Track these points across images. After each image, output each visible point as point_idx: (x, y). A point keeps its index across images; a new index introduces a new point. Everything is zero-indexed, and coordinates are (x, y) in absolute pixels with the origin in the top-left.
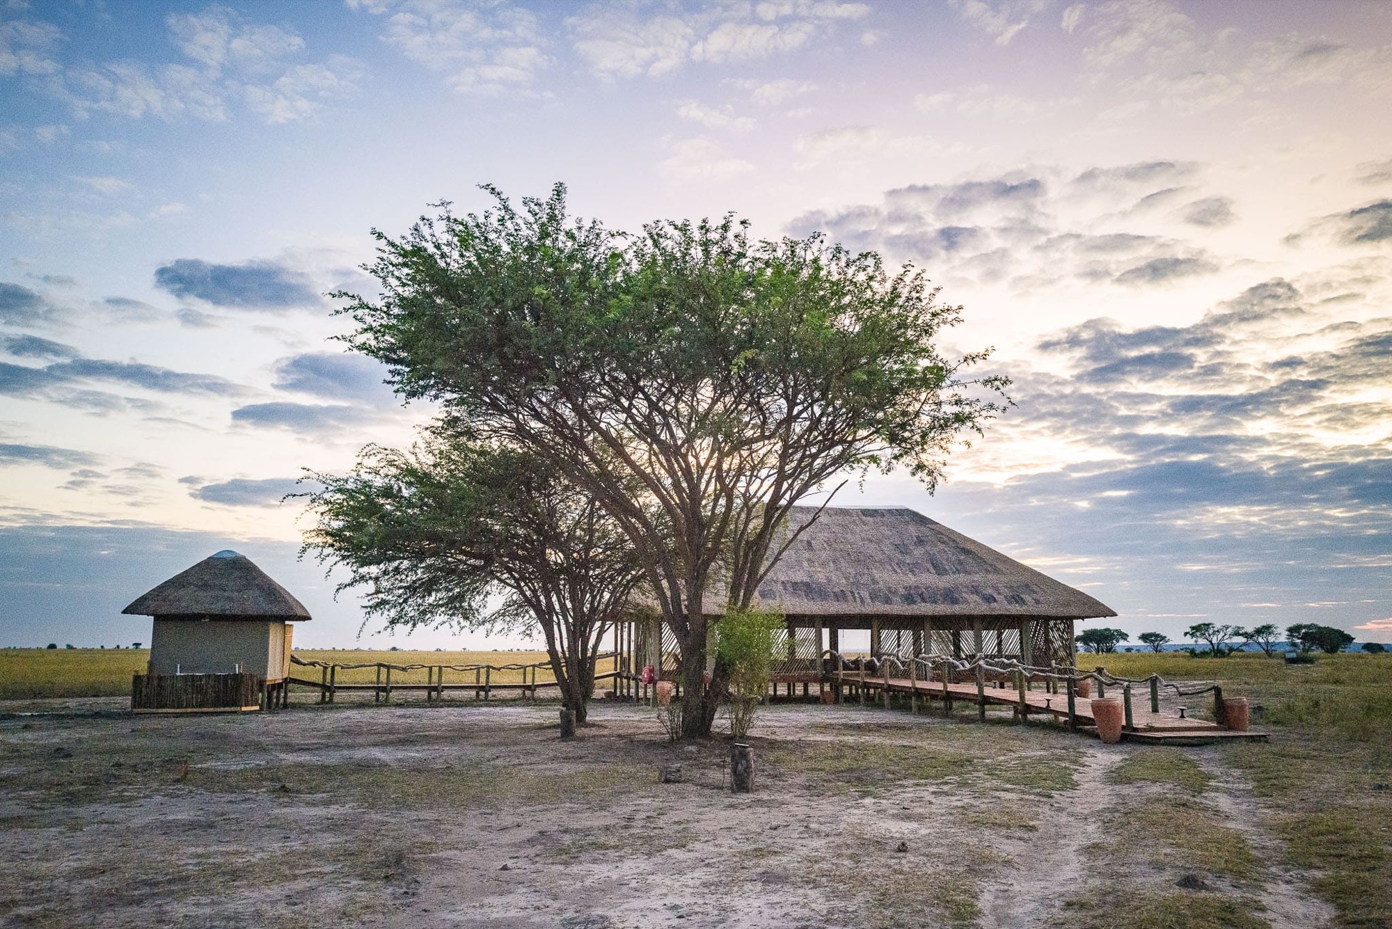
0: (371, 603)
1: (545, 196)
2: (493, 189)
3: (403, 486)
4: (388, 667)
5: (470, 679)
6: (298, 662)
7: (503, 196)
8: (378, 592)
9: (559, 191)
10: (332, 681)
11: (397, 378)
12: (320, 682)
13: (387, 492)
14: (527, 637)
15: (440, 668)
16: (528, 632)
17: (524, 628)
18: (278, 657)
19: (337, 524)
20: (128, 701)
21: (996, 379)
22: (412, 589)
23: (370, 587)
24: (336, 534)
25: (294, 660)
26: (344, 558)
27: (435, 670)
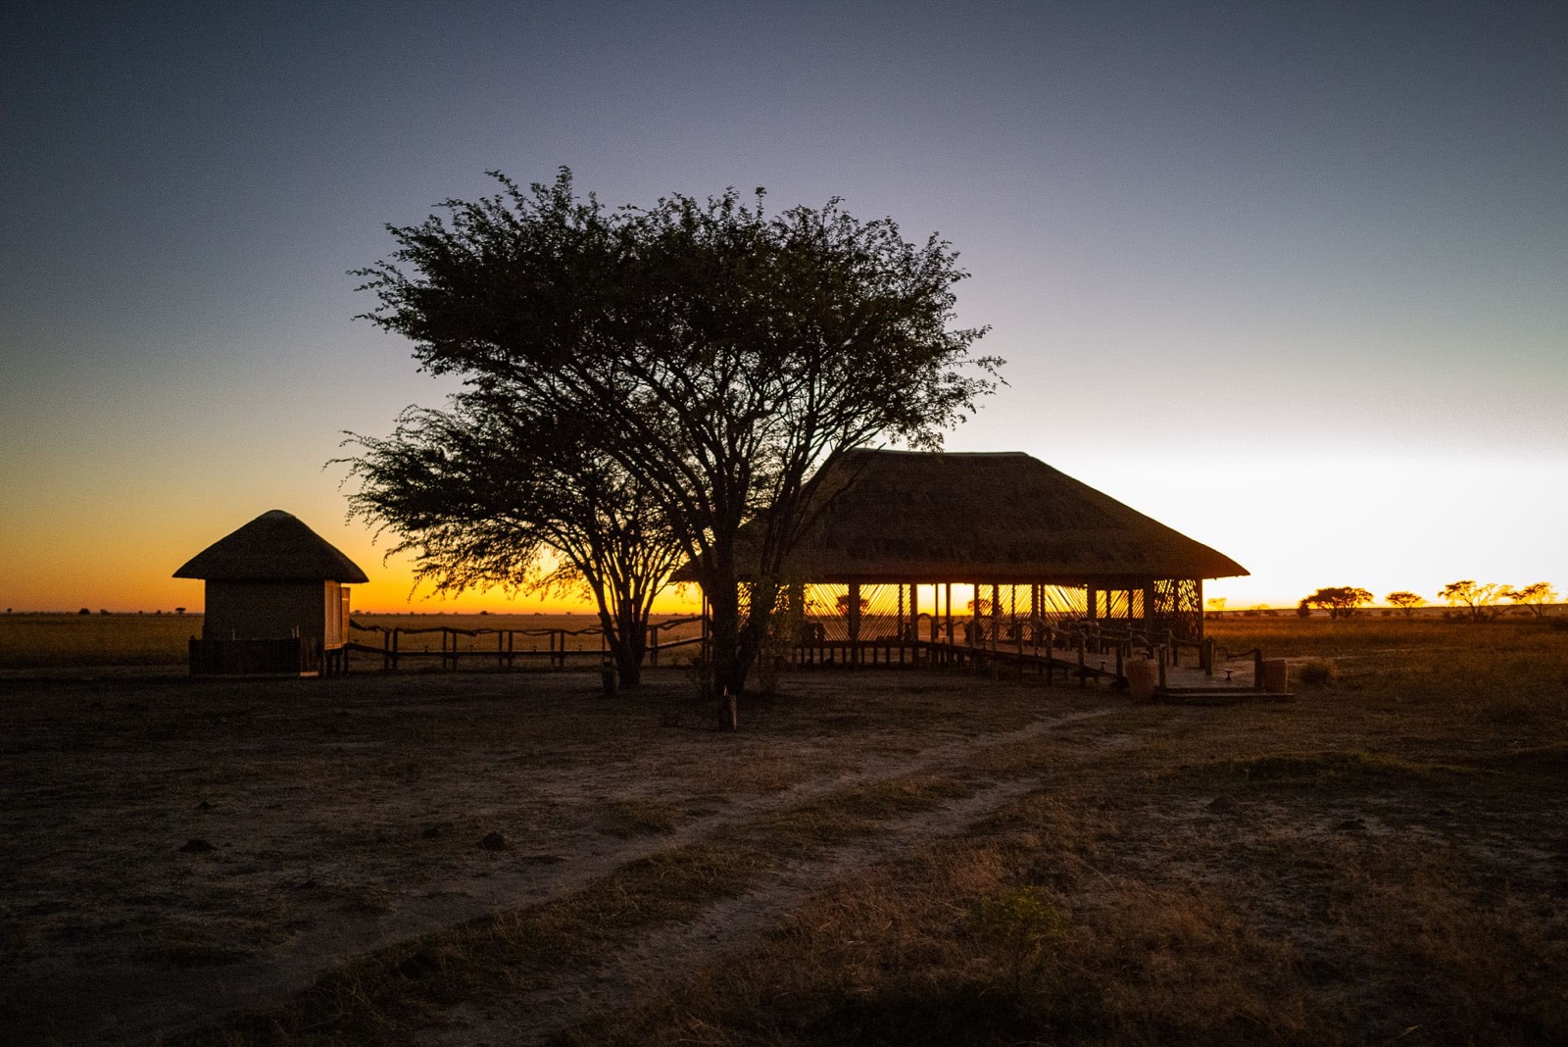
0: (421, 567)
1: (550, 183)
2: (502, 176)
3: (445, 450)
4: (454, 631)
5: (543, 644)
6: (358, 627)
7: (512, 184)
8: (428, 555)
9: (564, 178)
10: (395, 647)
11: (423, 354)
12: (383, 646)
13: (430, 455)
14: (587, 600)
15: (511, 632)
16: (587, 595)
17: (582, 591)
18: (335, 622)
19: (383, 488)
20: (186, 670)
21: (990, 360)
22: (462, 553)
23: (421, 551)
24: (382, 500)
25: (352, 624)
26: (392, 521)
27: (506, 635)
